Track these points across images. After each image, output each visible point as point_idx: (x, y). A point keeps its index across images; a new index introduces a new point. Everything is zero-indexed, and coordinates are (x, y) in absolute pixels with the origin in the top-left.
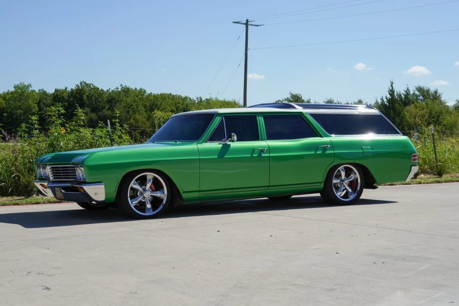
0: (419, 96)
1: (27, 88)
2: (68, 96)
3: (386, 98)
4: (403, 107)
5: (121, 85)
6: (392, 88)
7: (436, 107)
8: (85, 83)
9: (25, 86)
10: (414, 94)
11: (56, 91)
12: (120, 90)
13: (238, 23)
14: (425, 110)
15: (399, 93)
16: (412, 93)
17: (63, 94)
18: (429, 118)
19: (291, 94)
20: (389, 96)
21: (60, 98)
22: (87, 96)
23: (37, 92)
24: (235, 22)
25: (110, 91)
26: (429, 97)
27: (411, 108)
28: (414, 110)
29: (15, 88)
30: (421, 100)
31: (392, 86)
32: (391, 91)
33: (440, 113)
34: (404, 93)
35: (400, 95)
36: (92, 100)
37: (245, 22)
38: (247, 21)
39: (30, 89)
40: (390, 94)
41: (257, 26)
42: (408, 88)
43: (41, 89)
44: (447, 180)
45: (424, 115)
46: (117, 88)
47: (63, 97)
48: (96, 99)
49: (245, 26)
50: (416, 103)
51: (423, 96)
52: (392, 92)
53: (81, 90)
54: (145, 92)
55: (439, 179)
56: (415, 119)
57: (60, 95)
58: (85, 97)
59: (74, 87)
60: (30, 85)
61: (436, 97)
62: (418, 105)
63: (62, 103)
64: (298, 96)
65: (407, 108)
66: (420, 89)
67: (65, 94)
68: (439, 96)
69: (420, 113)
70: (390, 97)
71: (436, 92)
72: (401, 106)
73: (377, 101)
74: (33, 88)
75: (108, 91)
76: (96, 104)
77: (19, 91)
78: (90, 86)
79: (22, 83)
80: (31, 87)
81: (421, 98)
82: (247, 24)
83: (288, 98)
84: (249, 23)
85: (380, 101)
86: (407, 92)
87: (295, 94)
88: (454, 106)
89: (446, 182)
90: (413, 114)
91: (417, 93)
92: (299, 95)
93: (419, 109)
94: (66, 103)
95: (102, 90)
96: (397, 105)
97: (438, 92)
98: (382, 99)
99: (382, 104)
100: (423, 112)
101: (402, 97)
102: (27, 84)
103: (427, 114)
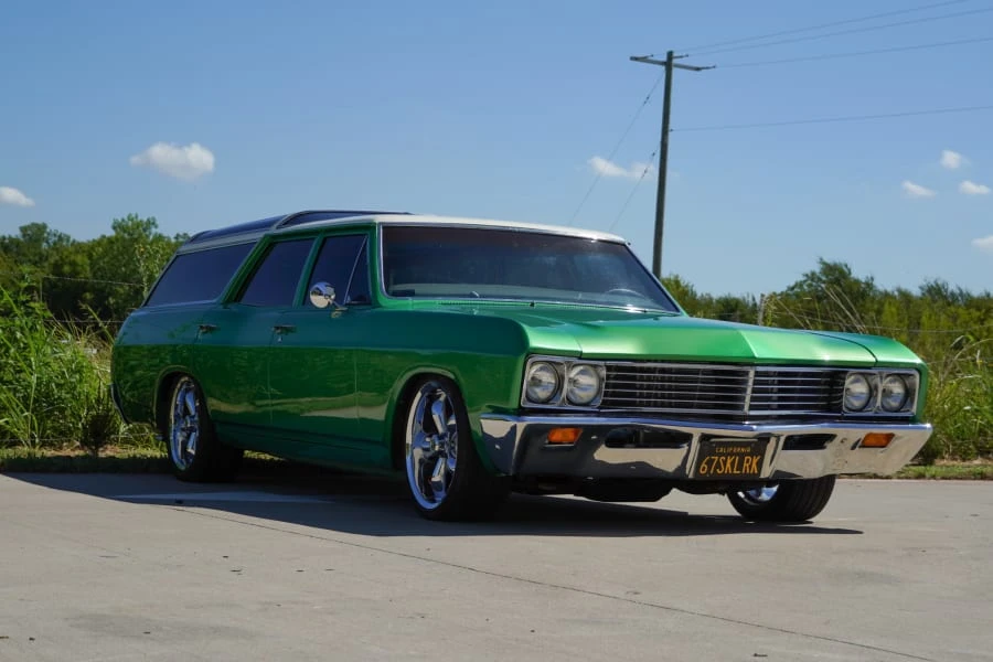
1: (145, 230)
9: (138, 225)
13: (644, 59)
19: (823, 262)
23: (173, 241)
24: (636, 59)
29: (114, 228)
37: (664, 59)
38: (670, 55)
39: (154, 230)
41: (698, 69)
43: (181, 234)
49: (663, 68)
60: (151, 223)
74: (159, 231)
77: (126, 236)
79: (134, 216)
80: (156, 227)
82: (668, 64)
83: (813, 274)
84: (675, 61)
87: (833, 264)
102: (145, 220)
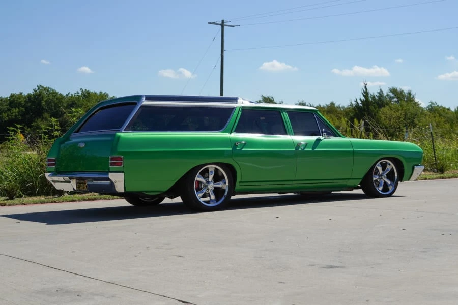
0: (394, 97)
2: (25, 101)
3: (361, 100)
4: (377, 109)
5: (81, 89)
6: (367, 90)
7: (411, 109)
8: (43, 87)
10: (387, 95)
11: (12, 95)
12: (80, 94)
13: (213, 23)
14: (400, 112)
15: (372, 94)
16: (385, 94)
17: (20, 99)
18: (404, 120)
19: (262, 96)
20: (363, 98)
21: (16, 103)
22: (46, 101)
24: (210, 23)
25: (70, 95)
26: (403, 98)
27: (386, 110)
28: (388, 112)
30: (396, 102)
31: (366, 87)
32: (365, 92)
33: (416, 115)
34: (378, 95)
35: (374, 97)
36: (52, 106)
37: (221, 23)
38: (223, 21)
40: (364, 95)
41: (233, 26)
42: (381, 90)
44: (450, 176)
45: (399, 117)
46: (78, 93)
47: (20, 102)
48: (56, 104)
49: (220, 26)
50: (390, 105)
51: (398, 98)
52: (366, 94)
53: (40, 94)
54: (107, 95)
55: (441, 175)
56: (390, 121)
57: (17, 100)
58: (43, 103)
59: (31, 92)
61: (409, 98)
62: (393, 106)
63: (19, 108)
64: (269, 99)
65: (382, 110)
66: (394, 91)
67: (22, 99)
68: (413, 97)
69: (395, 115)
70: (365, 99)
71: (410, 94)
72: (375, 108)
73: (351, 103)
75: (67, 95)
76: (55, 109)
78: (48, 91)
81: (395, 99)
82: (222, 25)
84: (225, 24)
85: (354, 103)
86: (380, 94)
87: (266, 97)
88: (428, 107)
89: (449, 178)
90: (388, 116)
91: (391, 94)
92: (271, 98)
93: (394, 111)
94: (24, 109)
95: (61, 94)
96: (371, 107)
97: (411, 93)
98: (356, 101)
99: (356, 106)
100: (398, 114)
101: (375, 99)
103: (402, 116)
